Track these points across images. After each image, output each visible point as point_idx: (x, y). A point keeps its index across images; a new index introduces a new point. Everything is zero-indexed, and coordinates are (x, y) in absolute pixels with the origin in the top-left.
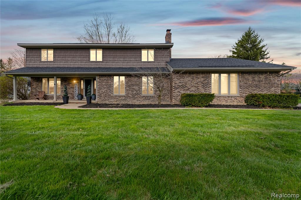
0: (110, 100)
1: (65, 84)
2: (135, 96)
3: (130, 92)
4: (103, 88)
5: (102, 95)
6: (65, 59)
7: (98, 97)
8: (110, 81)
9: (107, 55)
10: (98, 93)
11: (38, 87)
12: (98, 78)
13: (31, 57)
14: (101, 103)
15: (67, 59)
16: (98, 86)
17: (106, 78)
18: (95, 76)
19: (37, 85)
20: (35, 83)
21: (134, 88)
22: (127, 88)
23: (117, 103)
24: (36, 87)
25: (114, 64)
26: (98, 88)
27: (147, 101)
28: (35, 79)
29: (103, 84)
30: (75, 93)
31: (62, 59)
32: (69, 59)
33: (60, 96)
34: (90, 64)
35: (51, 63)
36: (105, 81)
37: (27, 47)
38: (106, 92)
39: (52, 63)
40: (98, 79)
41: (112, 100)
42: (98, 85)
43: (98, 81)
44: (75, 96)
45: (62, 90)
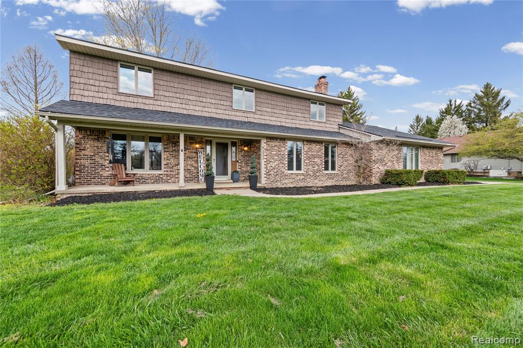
0: (283, 181)
1: (174, 149)
2: (317, 174)
3: (310, 167)
4: (272, 160)
5: (272, 173)
6: (182, 96)
7: (265, 176)
8: (284, 149)
9: (263, 101)
10: (265, 169)
11: (101, 154)
12: (265, 142)
13: (86, 75)
14: (270, 186)
15: (186, 97)
16: (265, 157)
17: (277, 143)
18: (259, 139)
19: (95, 148)
20: (92, 143)
21: (315, 160)
22: (306, 161)
23: (293, 186)
24: (92, 154)
25: (273, 119)
26: (265, 160)
27: (331, 181)
28: (89, 133)
29: (273, 153)
30: (200, 169)
31: (174, 95)
32: (191, 98)
33: (161, 176)
34: (233, 113)
35: (147, 101)
36: (276, 148)
37: (75, 49)
38: (277, 166)
39: (151, 102)
40: (265, 144)
41: (286, 181)
42: (265, 154)
43: (265, 148)
44: (200, 176)
45: (168, 161)
